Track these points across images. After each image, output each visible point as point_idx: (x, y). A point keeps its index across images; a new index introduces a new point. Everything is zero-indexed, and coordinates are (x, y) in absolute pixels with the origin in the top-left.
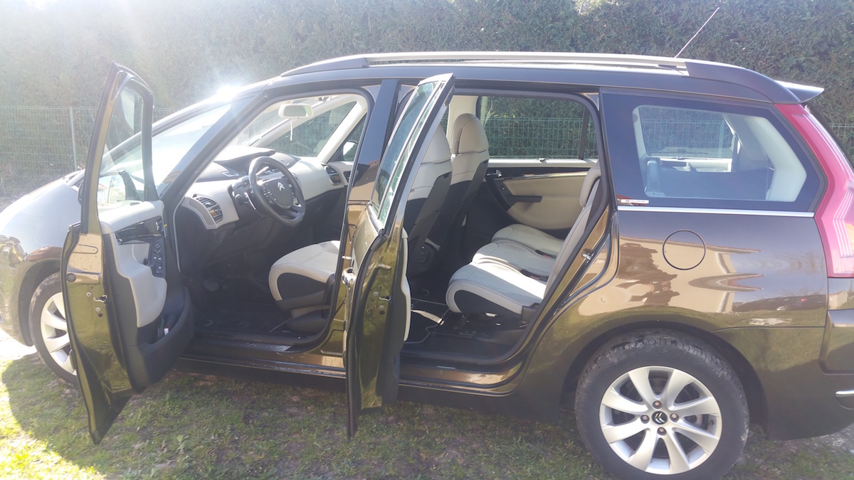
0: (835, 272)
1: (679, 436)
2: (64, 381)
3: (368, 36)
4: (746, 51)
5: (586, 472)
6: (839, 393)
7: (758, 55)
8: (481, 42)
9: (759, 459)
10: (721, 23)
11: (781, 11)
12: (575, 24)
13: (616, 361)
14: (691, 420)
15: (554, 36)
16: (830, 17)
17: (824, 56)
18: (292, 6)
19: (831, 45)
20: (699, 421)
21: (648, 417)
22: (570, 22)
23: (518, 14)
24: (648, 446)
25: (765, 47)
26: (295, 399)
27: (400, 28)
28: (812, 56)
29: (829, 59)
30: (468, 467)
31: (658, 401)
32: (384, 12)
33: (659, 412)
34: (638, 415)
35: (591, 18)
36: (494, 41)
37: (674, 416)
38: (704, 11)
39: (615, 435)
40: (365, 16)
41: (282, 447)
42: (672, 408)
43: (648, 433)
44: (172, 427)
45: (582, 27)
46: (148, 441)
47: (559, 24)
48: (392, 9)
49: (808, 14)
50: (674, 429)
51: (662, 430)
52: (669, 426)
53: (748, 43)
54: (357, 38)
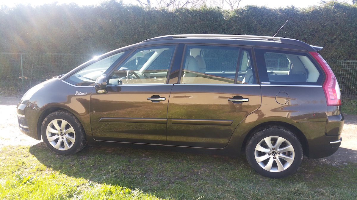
0: (329, 104)
1: (281, 159)
2: (55, 152)
3: (145, 26)
4: (286, 33)
5: (249, 173)
6: (331, 142)
7: (291, 35)
8: (189, 29)
9: (304, 168)
10: (277, 23)
11: (298, 19)
12: (224, 24)
13: (260, 135)
14: (284, 154)
15: (216, 27)
16: (315, 22)
17: (314, 36)
18: (114, 14)
19: (316, 32)
20: (287, 154)
21: (270, 153)
22: (222, 23)
23: (202, 19)
24: (270, 163)
25: (293, 32)
26: (144, 155)
27: (157, 24)
28: (309, 36)
29: (316, 37)
30: (211, 173)
31: (273, 148)
32: (151, 17)
33: (274, 152)
34: (267, 153)
35: (230, 21)
36: (193, 29)
37: (279, 153)
38: (271, 19)
39: (260, 159)
40: (144, 19)
41: (146, 169)
42: (278, 150)
43: (270, 158)
44: (104, 165)
45: (226, 24)
46: (97, 169)
47: (218, 23)
48: (154, 16)
49: (308, 21)
50: (279, 157)
51: (275, 158)
52: (277, 156)
53: (287, 30)
54: (140, 27)
